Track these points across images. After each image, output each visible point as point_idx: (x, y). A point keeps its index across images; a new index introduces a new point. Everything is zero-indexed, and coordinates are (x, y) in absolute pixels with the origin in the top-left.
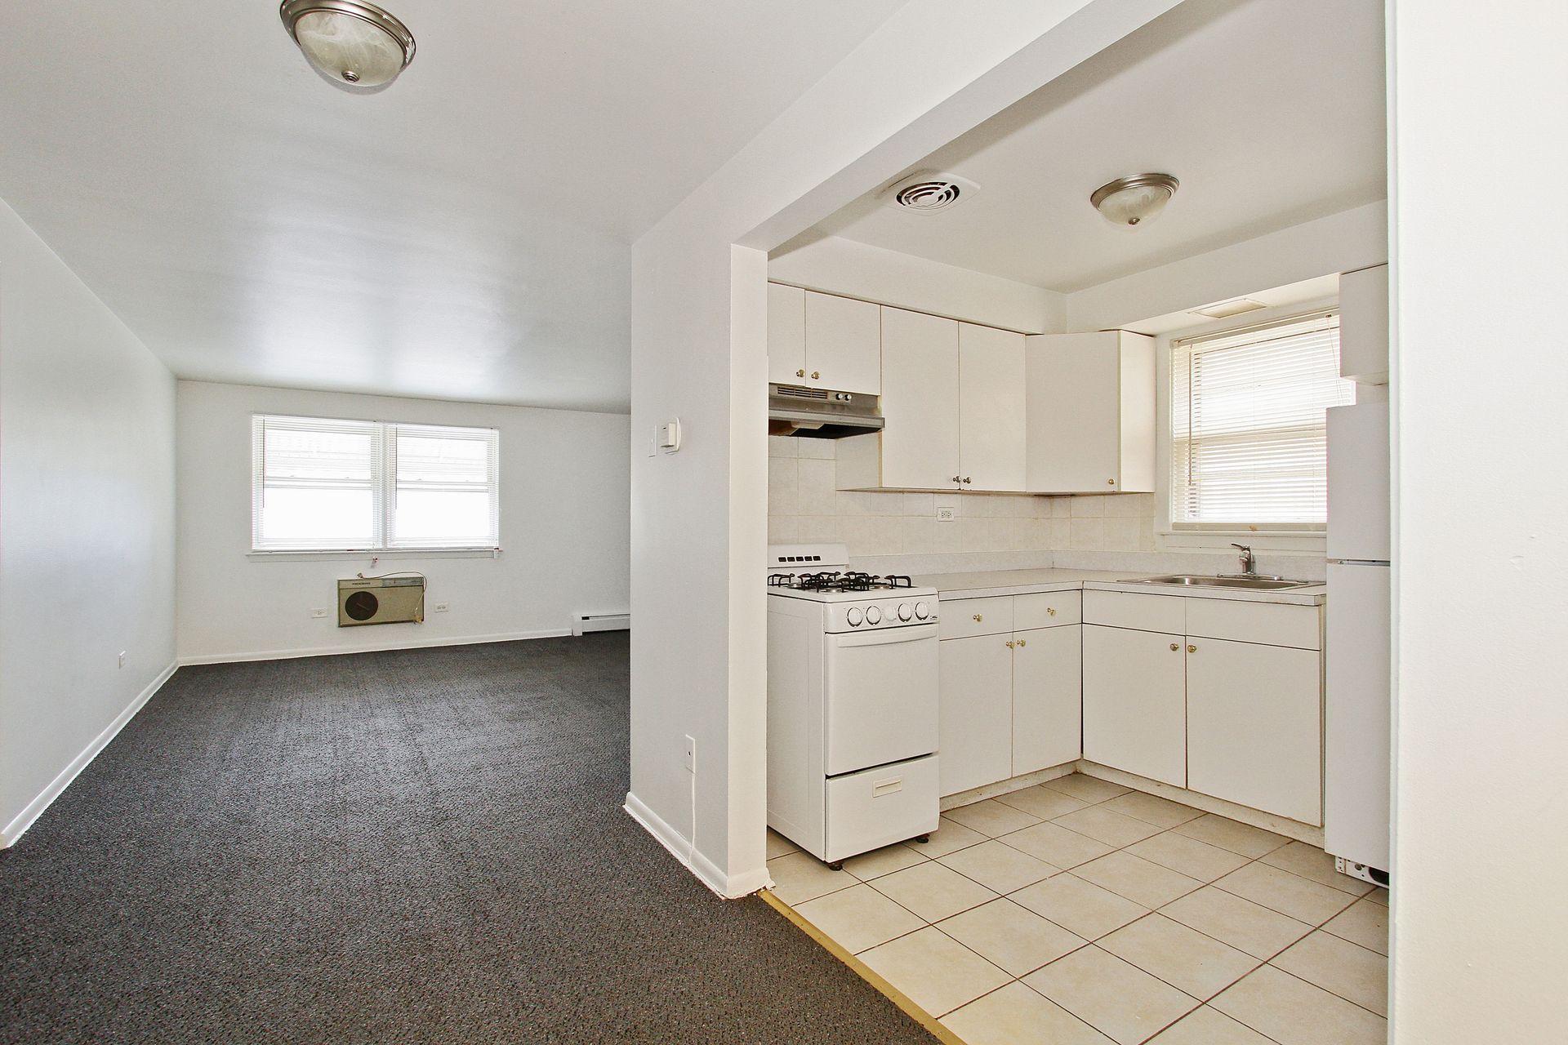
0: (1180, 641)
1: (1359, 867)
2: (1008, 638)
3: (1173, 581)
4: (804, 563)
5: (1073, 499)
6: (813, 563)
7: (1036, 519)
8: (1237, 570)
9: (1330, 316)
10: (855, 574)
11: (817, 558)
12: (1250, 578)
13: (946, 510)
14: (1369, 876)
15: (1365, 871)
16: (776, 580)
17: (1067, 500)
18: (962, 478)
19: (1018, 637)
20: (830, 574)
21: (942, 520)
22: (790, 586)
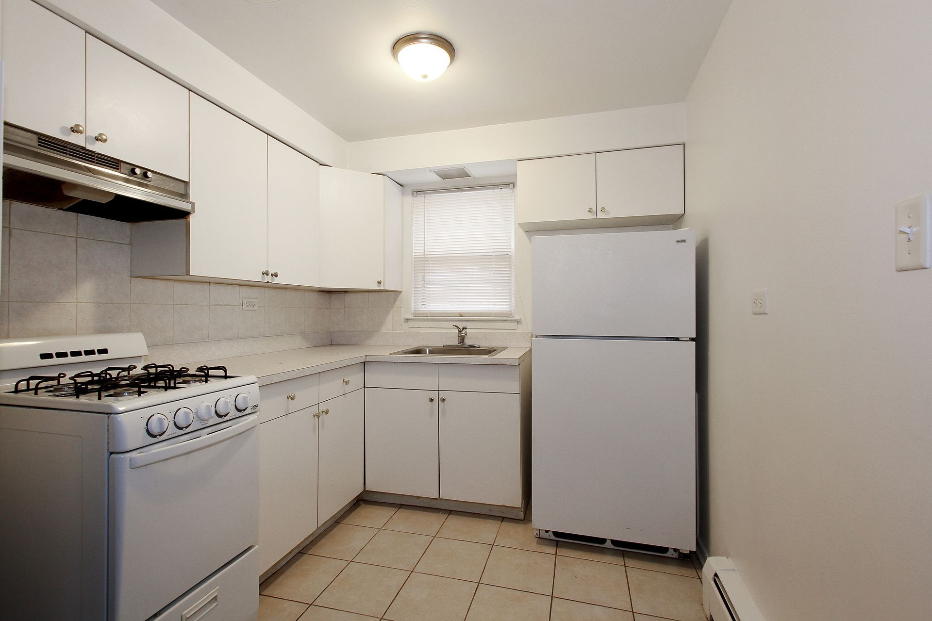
0: (434, 395)
1: (547, 531)
2: (315, 410)
3: (418, 351)
4: (84, 358)
5: (346, 295)
6: (97, 357)
7: (320, 309)
8: (455, 341)
9: (502, 188)
10: (156, 367)
11: (104, 351)
12: (462, 348)
13: (251, 300)
14: (554, 537)
15: (551, 534)
16: (33, 383)
17: (342, 295)
18: (272, 272)
19: (323, 407)
20: (123, 369)
21: (247, 308)
22: (57, 390)
